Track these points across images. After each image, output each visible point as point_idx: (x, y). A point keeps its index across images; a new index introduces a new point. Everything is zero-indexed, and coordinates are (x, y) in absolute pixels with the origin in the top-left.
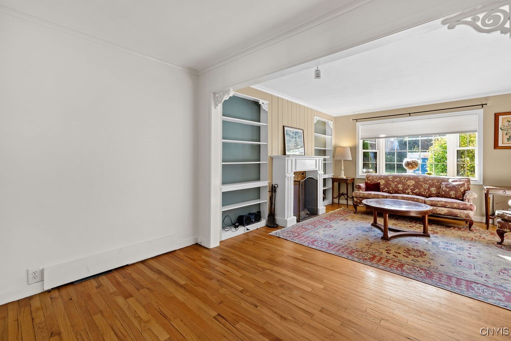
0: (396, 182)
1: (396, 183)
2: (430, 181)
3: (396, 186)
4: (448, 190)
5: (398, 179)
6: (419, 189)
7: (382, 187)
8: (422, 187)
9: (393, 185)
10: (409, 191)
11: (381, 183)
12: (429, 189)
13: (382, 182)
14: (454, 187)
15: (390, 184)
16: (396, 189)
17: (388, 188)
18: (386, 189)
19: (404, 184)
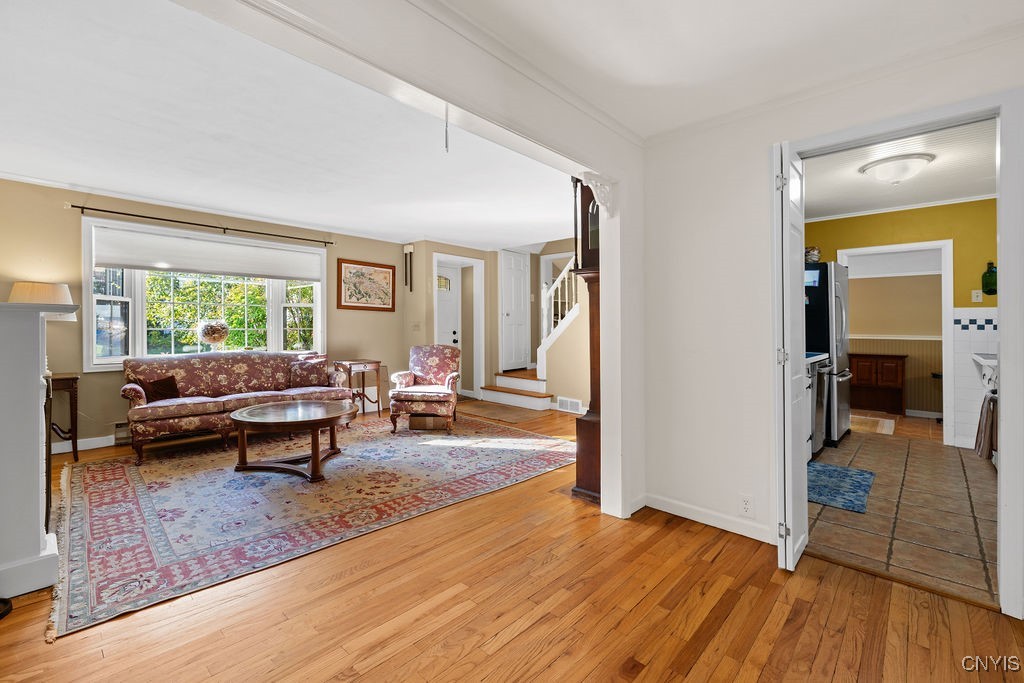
0: (211, 369)
1: (212, 373)
2: (272, 362)
3: (214, 378)
4: (305, 373)
5: (213, 363)
6: (258, 379)
7: (180, 385)
8: (263, 374)
9: (206, 377)
10: (241, 384)
11: (178, 378)
12: (273, 376)
13: (180, 375)
14: (314, 366)
15: (200, 377)
16: (216, 385)
17: (196, 386)
18: (193, 389)
19: (229, 373)
